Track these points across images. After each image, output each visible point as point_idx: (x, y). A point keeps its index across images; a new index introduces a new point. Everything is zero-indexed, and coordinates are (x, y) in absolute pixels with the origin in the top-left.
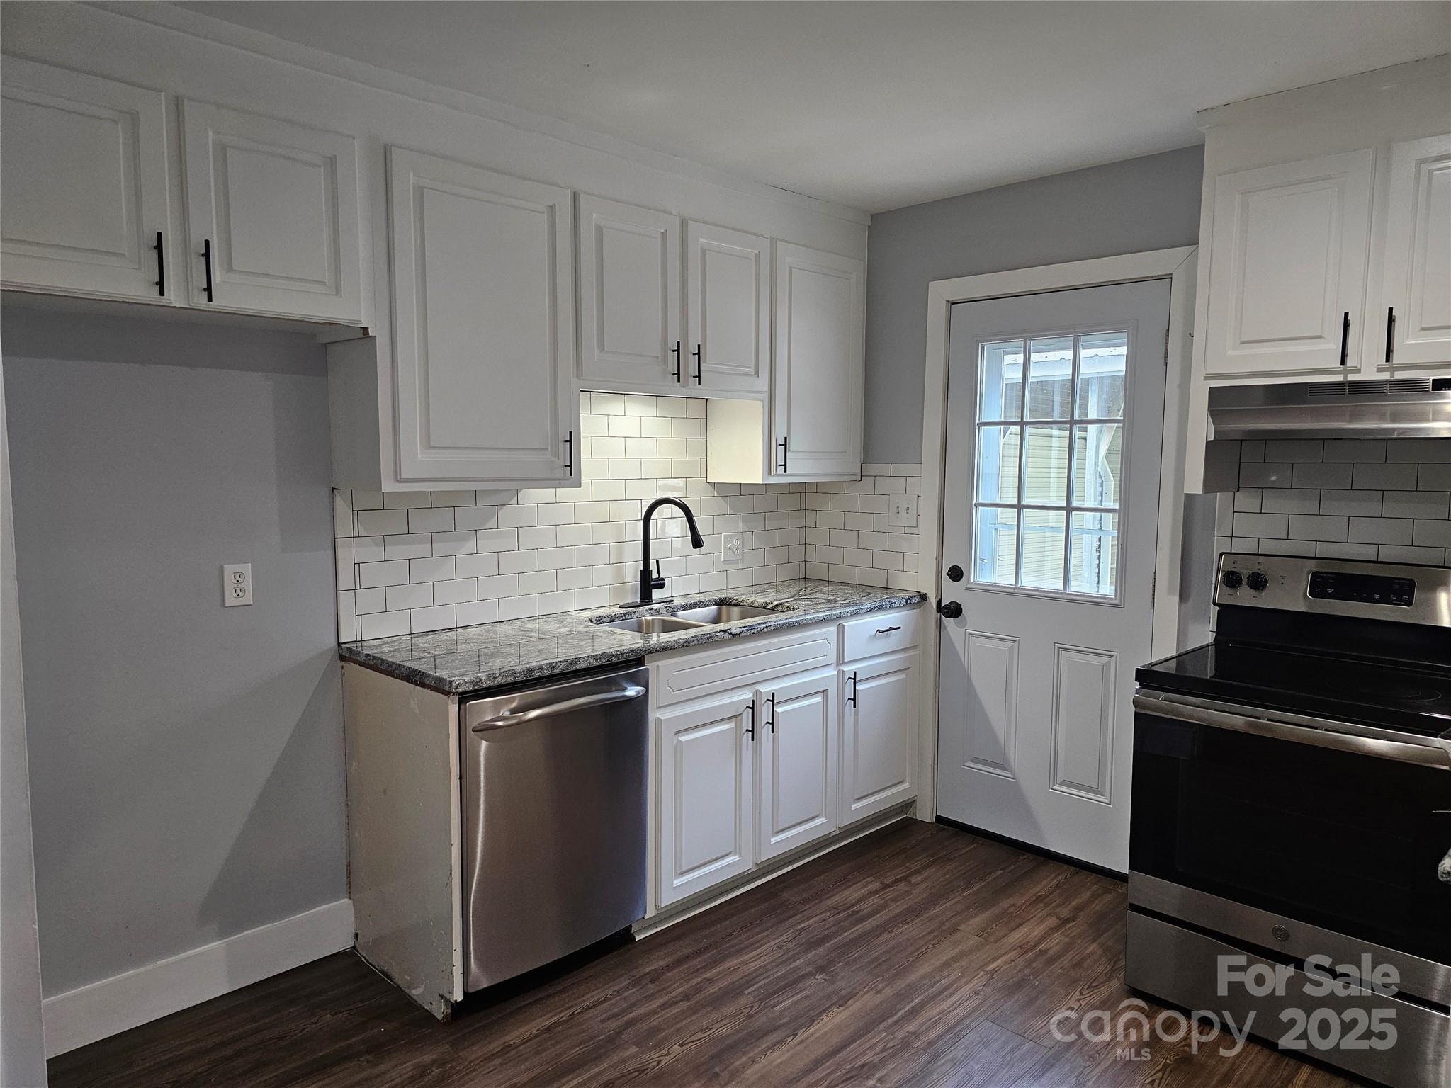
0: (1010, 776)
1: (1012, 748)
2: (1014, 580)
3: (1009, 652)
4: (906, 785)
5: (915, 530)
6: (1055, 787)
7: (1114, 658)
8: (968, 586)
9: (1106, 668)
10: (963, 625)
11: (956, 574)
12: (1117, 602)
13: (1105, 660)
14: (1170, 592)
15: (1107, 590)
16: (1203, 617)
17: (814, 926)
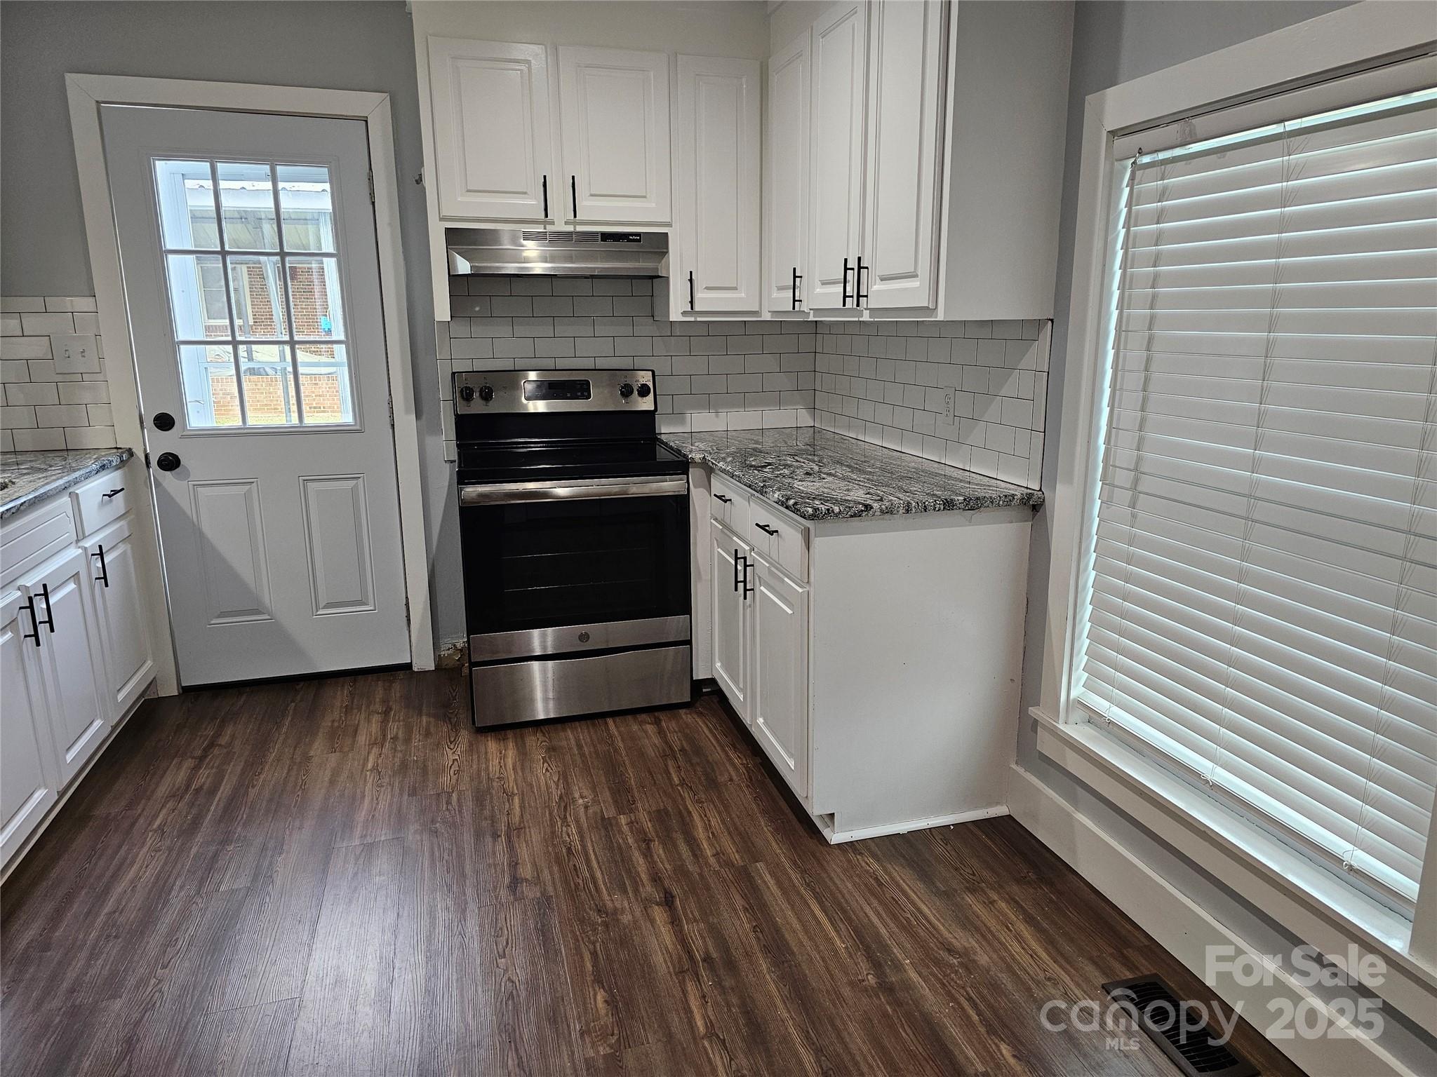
0: (269, 617)
1: (266, 590)
2: (241, 419)
3: (247, 496)
4: (149, 663)
5: (100, 377)
6: (318, 613)
7: (361, 479)
8: (184, 433)
9: (354, 490)
10: (186, 475)
11: (165, 422)
12: (358, 427)
13: (354, 482)
14: (407, 412)
15: (346, 417)
16: (436, 430)
17: (170, 818)
